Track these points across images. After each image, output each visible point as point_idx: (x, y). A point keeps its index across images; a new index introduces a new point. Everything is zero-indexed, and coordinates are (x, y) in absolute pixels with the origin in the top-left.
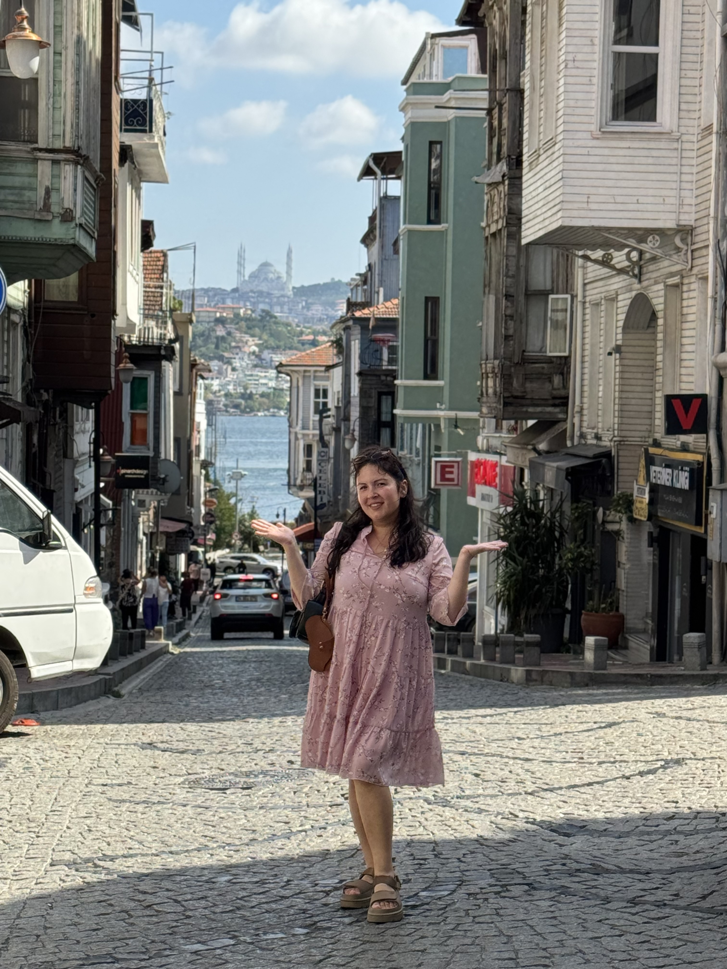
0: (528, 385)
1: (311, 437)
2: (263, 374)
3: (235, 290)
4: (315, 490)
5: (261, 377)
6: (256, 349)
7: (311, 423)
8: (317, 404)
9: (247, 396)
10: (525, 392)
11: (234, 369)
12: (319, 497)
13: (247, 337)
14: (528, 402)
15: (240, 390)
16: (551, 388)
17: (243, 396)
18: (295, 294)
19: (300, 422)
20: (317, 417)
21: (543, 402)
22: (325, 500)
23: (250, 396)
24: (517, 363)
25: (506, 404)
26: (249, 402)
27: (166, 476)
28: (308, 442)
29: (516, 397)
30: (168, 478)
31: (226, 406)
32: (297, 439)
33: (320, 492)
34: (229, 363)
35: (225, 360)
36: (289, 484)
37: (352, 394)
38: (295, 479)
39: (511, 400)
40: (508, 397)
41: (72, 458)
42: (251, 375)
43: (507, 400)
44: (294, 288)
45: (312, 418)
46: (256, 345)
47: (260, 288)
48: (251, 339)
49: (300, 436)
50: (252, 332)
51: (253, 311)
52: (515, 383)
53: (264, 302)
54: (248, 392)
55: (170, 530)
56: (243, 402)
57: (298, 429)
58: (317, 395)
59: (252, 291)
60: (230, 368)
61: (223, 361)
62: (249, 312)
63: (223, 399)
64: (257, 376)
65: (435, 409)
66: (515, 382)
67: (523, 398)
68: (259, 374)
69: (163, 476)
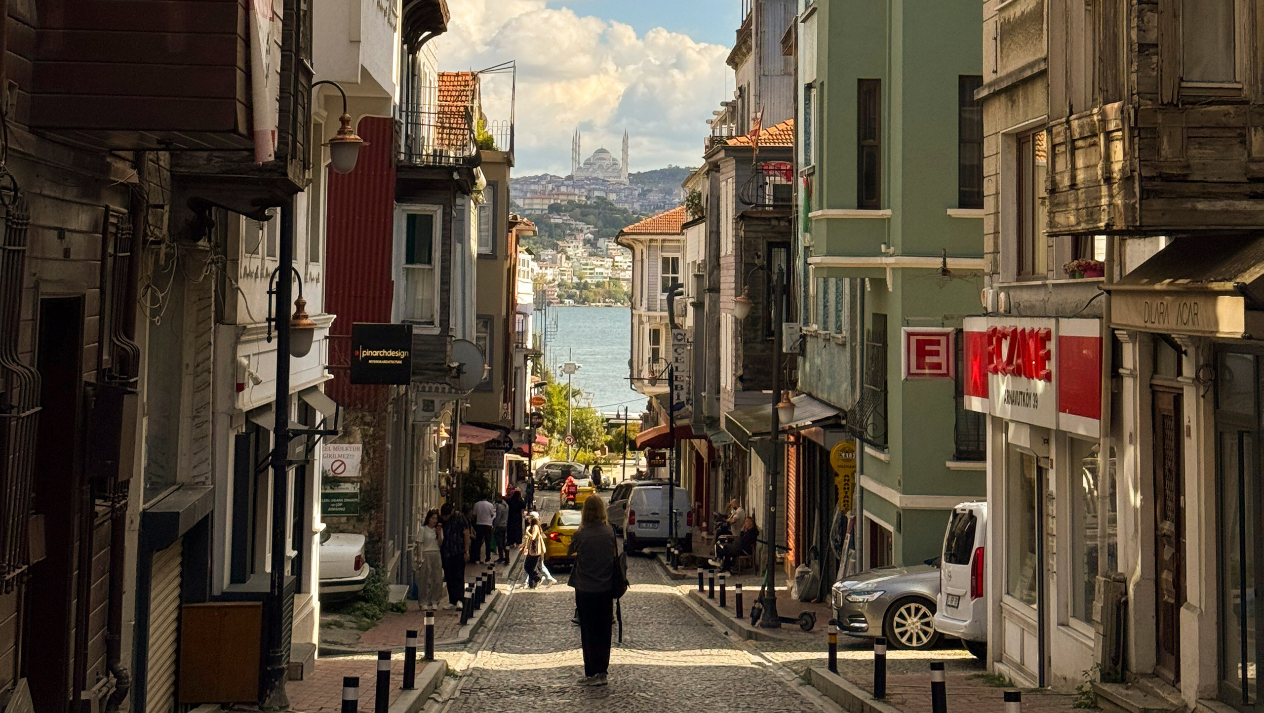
0: (1194, 152)
1: (658, 320)
2: (599, 263)
3: (570, 178)
4: (671, 384)
5: (596, 266)
6: (591, 236)
7: (659, 302)
8: (665, 280)
9: (582, 286)
10: (1188, 167)
11: (568, 258)
12: (675, 393)
13: (581, 225)
14: (1195, 188)
15: (576, 280)
16: (1244, 158)
17: (577, 286)
18: (631, 182)
19: (645, 302)
20: (665, 296)
21: (1228, 189)
22: (683, 398)
23: (586, 286)
24: (1171, 104)
25: (1146, 194)
26: (584, 292)
27: (461, 365)
28: (655, 326)
29: (1168, 178)
30: (464, 368)
31: (559, 296)
32: (641, 322)
33: (676, 386)
34: (563, 251)
35: (560, 249)
36: (632, 378)
37: (723, 254)
38: (640, 372)
39: (1158, 184)
40: (1152, 179)
41: (234, 323)
42: (587, 264)
43: (1149, 186)
44: (630, 175)
45: (659, 297)
46: (591, 233)
47: (595, 175)
48: (586, 227)
49: (644, 319)
50: (587, 219)
51: (588, 198)
52: (1166, 149)
53: (599, 190)
54: (583, 281)
55: (475, 442)
56: (578, 292)
57: (642, 310)
58: (665, 270)
59: (587, 178)
60: (564, 257)
61: (557, 249)
62: (584, 198)
63: (557, 289)
64: (593, 264)
65: (880, 254)
66: (1165, 145)
67: (1183, 179)
68: (595, 262)
69: (455, 364)
